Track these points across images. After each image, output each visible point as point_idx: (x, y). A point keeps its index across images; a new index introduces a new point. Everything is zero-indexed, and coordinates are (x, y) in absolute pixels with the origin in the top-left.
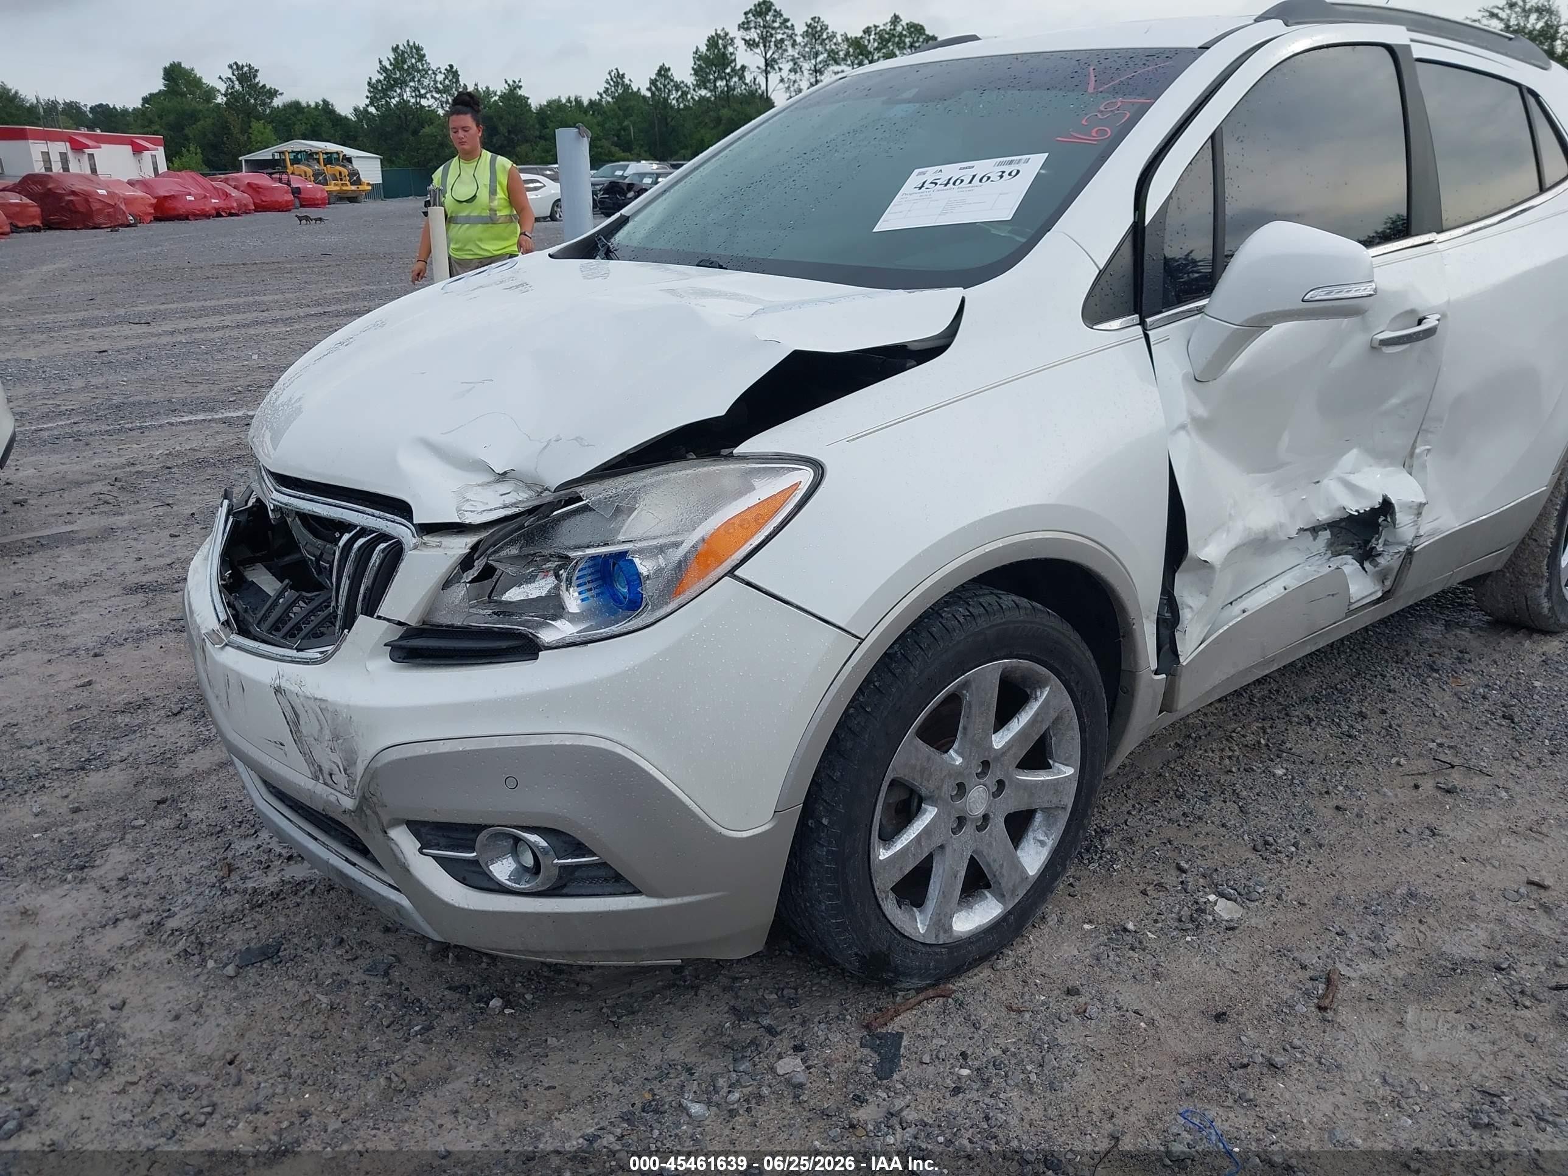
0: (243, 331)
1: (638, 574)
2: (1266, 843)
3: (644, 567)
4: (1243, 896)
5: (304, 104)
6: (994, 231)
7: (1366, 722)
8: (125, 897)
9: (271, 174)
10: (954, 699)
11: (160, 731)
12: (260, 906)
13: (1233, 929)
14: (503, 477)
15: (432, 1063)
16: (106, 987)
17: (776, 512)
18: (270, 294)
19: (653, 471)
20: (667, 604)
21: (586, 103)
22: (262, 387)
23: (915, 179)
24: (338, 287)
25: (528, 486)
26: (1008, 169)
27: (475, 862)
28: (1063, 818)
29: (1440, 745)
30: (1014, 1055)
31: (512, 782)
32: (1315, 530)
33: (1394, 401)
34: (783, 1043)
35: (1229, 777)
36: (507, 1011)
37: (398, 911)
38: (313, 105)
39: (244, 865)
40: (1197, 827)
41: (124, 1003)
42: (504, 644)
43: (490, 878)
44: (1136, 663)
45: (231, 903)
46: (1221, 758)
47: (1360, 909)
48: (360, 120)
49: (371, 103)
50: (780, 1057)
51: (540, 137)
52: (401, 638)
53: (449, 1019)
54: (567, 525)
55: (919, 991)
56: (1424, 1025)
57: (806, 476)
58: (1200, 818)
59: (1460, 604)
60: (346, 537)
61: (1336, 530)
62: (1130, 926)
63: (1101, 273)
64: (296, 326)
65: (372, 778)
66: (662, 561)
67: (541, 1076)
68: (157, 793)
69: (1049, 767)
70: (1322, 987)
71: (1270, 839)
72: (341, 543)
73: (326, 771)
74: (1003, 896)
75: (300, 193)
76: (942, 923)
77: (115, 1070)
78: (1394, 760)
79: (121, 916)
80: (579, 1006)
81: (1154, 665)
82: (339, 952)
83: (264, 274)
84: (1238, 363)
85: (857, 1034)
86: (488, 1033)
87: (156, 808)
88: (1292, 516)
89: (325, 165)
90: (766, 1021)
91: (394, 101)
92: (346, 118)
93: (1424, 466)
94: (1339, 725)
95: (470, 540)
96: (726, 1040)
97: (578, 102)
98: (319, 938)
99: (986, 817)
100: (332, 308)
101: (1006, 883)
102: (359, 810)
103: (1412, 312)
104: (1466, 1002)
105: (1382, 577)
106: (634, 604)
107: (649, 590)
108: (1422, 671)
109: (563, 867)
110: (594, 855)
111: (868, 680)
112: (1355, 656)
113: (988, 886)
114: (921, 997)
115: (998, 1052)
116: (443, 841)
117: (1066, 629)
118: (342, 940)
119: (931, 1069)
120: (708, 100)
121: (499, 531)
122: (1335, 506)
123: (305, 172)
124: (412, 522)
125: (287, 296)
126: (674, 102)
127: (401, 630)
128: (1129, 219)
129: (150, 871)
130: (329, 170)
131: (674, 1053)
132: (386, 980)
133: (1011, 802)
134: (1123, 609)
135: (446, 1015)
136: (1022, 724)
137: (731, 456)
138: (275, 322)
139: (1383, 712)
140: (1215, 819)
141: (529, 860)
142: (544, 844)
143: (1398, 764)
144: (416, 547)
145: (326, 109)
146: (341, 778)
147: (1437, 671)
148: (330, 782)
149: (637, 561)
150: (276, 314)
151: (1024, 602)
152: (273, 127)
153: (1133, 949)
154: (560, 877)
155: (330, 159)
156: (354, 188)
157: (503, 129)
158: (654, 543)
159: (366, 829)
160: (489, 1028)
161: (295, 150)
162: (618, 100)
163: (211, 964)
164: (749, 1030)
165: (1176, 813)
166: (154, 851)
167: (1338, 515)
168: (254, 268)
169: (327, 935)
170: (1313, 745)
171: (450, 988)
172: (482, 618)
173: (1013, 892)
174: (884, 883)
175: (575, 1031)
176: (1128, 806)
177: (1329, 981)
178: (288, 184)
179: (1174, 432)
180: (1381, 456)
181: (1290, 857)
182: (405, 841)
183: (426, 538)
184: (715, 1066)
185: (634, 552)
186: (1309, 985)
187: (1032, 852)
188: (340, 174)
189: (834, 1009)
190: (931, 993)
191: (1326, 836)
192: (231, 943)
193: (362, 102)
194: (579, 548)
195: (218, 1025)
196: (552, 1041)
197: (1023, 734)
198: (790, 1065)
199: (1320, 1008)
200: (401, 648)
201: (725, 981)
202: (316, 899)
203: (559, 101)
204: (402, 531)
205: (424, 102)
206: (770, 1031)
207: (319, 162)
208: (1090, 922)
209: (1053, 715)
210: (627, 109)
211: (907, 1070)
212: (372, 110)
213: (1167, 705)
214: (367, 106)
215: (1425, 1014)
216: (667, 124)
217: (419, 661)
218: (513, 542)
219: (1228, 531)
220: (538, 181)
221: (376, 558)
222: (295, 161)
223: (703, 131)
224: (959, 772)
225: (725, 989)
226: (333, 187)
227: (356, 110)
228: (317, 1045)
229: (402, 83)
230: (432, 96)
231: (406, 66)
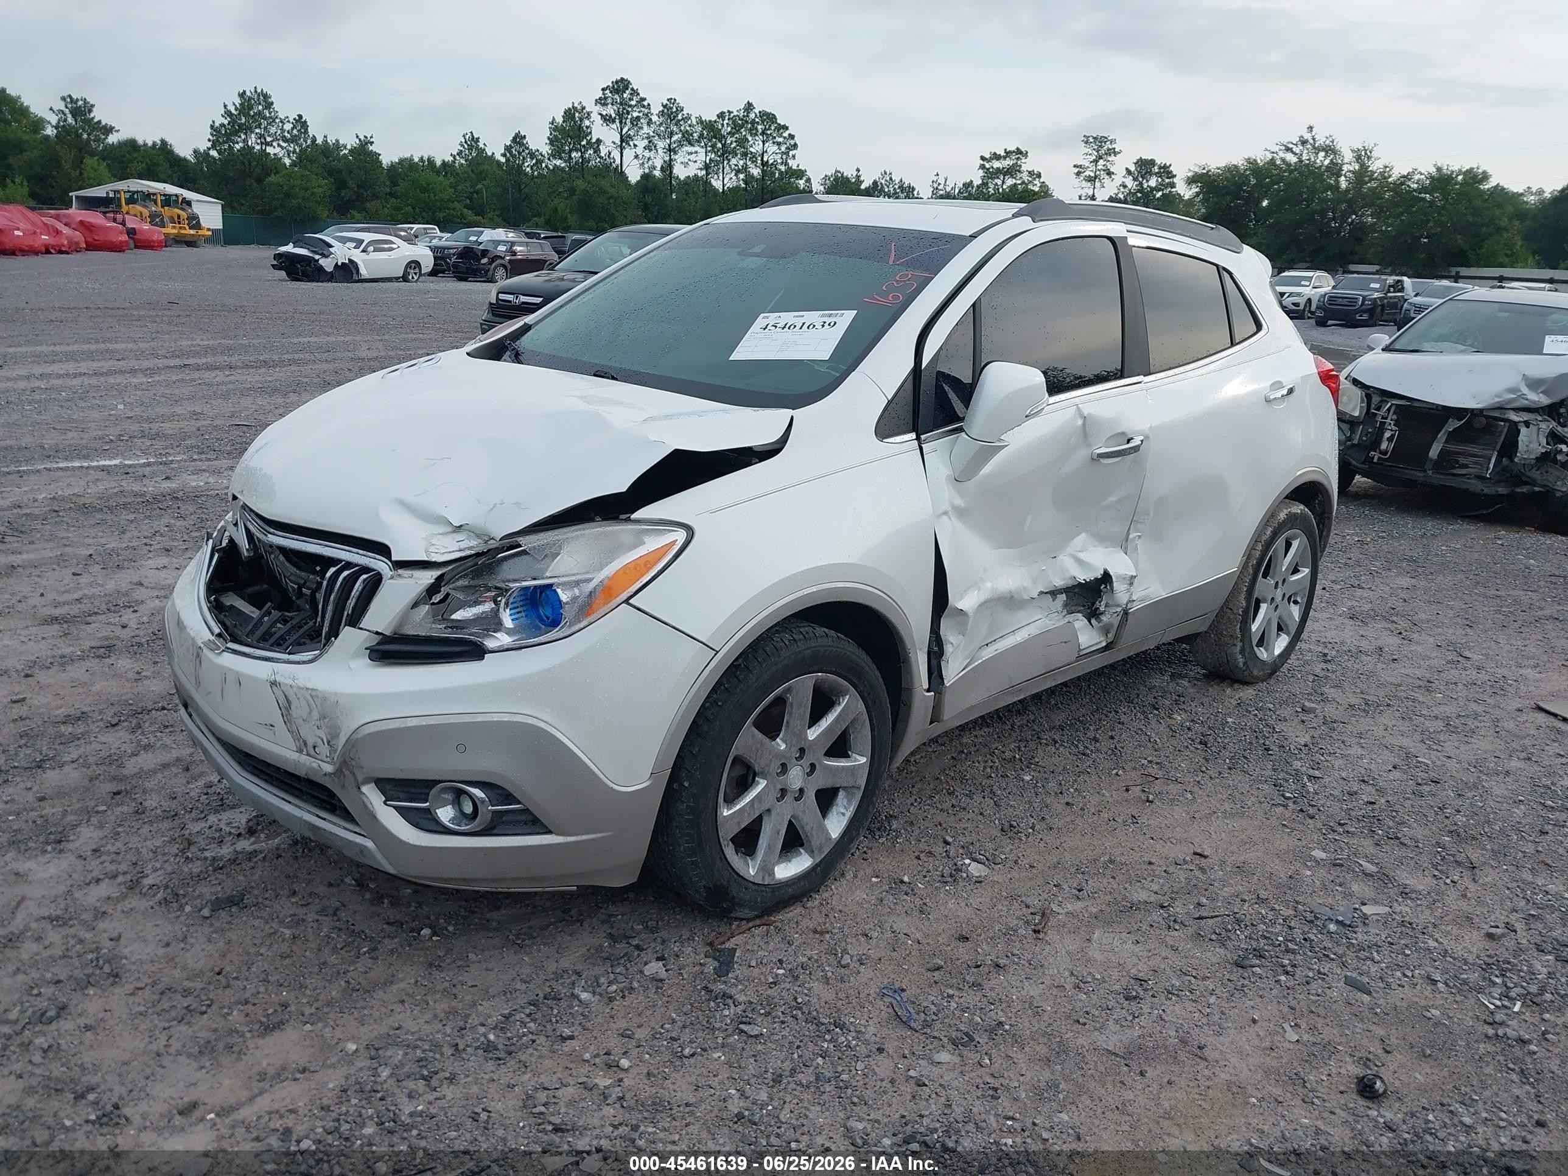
0: (102, 379)
1: (560, 601)
2: (1011, 826)
3: (564, 596)
4: (990, 861)
5: (140, 142)
6: (817, 367)
7: (1098, 745)
8: (102, 863)
9: (104, 213)
10: (780, 701)
11: (102, 738)
12: (221, 868)
13: (980, 882)
14: (459, 528)
15: (379, 971)
16: (101, 925)
17: (660, 559)
18: (122, 342)
19: (573, 528)
20: (580, 622)
21: (438, 163)
22: (135, 437)
23: (760, 322)
24: (192, 339)
25: (478, 536)
26: (828, 320)
27: (427, 811)
28: (859, 795)
29: (1150, 762)
30: (816, 961)
31: (461, 748)
32: (1054, 593)
33: (1112, 499)
34: (648, 955)
35: (988, 781)
36: (434, 938)
37: (362, 852)
38: (150, 143)
39: (201, 841)
40: (961, 815)
41: (120, 937)
42: (457, 649)
43: (436, 821)
44: (912, 683)
45: (196, 867)
46: (985, 768)
47: (1073, 870)
48: (199, 163)
49: (214, 147)
50: (646, 964)
51: (391, 195)
52: (378, 644)
53: (389, 944)
54: (506, 565)
55: (748, 920)
56: (1104, 941)
57: (680, 536)
58: (964, 809)
59: (1185, 661)
60: (332, 570)
61: (1071, 594)
62: (906, 879)
63: (890, 402)
64: (157, 378)
65: (353, 746)
66: (577, 591)
67: (465, 979)
68: (112, 787)
69: (848, 756)
70: (1038, 918)
71: (1015, 824)
72: (328, 575)
73: (310, 744)
74: (813, 852)
75: (135, 234)
76: (767, 869)
77: (124, 980)
78: (1114, 772)
79: (102, 877)
80: (491, 935)
81: (926, 686)
82: (293, 900)
83: (110, 320)
84: (986, 470)
85: (703, 949)
86: (422, 953)
87: (112, 798)
88: (1034, 582)
89: (162, 207)
90: (635, 942)
91: (237, 147)
92: (185, 160)
93: (1136, 549)
94: (1077, 746)
95: (434, 574)
96: (604, 955)
97: (431, 161)
98: (275, 891)
99: (801, 790)
100: (191, 361)
101: (815, 842)
102: (339, 772)
103: (1123, 434)
104: (1136, 927)
105: (1105, 630)
106: (555, 623)
107: (568, 613)
108: (1148, 709)
109: (494, 812)
110: (519, 803)
111: (719, 683)
112: (1097, 697)
113: (802, 845)
114: (750, 924)
115: (805, 959)
116: (402, 796)
117: (863, 655)
118: (294, 893)
119: (756, 970)
120: (563, 169)
121: (458, 567)
122: (1068, 576)
123: (141, 214)
124: (390, 559)
125: (141, 345)
126: (528, 169)
127: (378, 638)
128: (911, 364)
129: (119, 844)
130: (167, 212)
131: (565, 963)
132: (336, 918)
133: (821, 780)
134: (902, 640)
135: (386, 941)
136: (829, 722)
137: (628, 520)
138: (133, 371)
139: (1112, 738)
140: (975, 810)
141: (468, 808)
142: (483, 795)
143: (1117, 774)
144: (392, 578)
145: (164, 149)
146: (324, 750)
147: (1157, 709)
148: (313, 753)
149: (559, 591)
150: (133, 363)
151: (832, 633)
152: (108, 165)
153: (907, 894)
154: (492, 820)
155: (168, 201)
156: (192, 232)
157: (351, 183)
158: (573, 578)
159: (343, 786)
160: (422, 949)
161: (131, 189)
162: (470, 162)
163: (188, 909)
164: (621, 947)
165: (947, 805)
166: (120, 829)
167: (1070, 583)
168: (98, 313)
169: (282, 888)
170: (1056, 760)
171: (388, 923)
172: (438, 630)
173: (820, 849)
174: (727, 832)
175: (489, 950)
176: (912, 800)
177: (1043, 915)
178: (123, 223)
179: (939, 516)
180: (1103, 539)
181: (1027, 836)
182: (373, 796)
183: (400, 571)
184: (597, 970)
185: (559, 584)
186: (1030, 917)
187: (835, 821)
188: (179, 217)
189: (686, 934)
190: (758, 922)
191: (1057, 823)
192: (200, 896)
193: (204, 145)
194: (515, 581)
195: (203, 950)
196: (472, 956)
197: (829, 729)
198: (655, 968)
199: (1035, 931)
200: (377, 651)
201: (604, 917)
202: (267, 864)
203: (411, 159)
204: (380, 565)
205: (269, 150)
206: (638, 947)
207: (155, 202)
208: (877, 877)
209: (852, 717)
210: (481, 173)
211: (738, 971)
212: (214, 153)
213: (935, 718)
214: (209, 149)
215: (1106, 934)
216: (520, 190)
217: (392, 661)
218: (465, 576)
219: (979, 589)
220: (393, 243)
221: (358, 585)
222: (131, 201)
223: (556, 201)
224: (782, 755)
225: (603, 922)
226: (170, 230)
227: (195, 151)
228: (287, 961)
229: (247, 129)
230: (279, 145)
231: (252, 113)
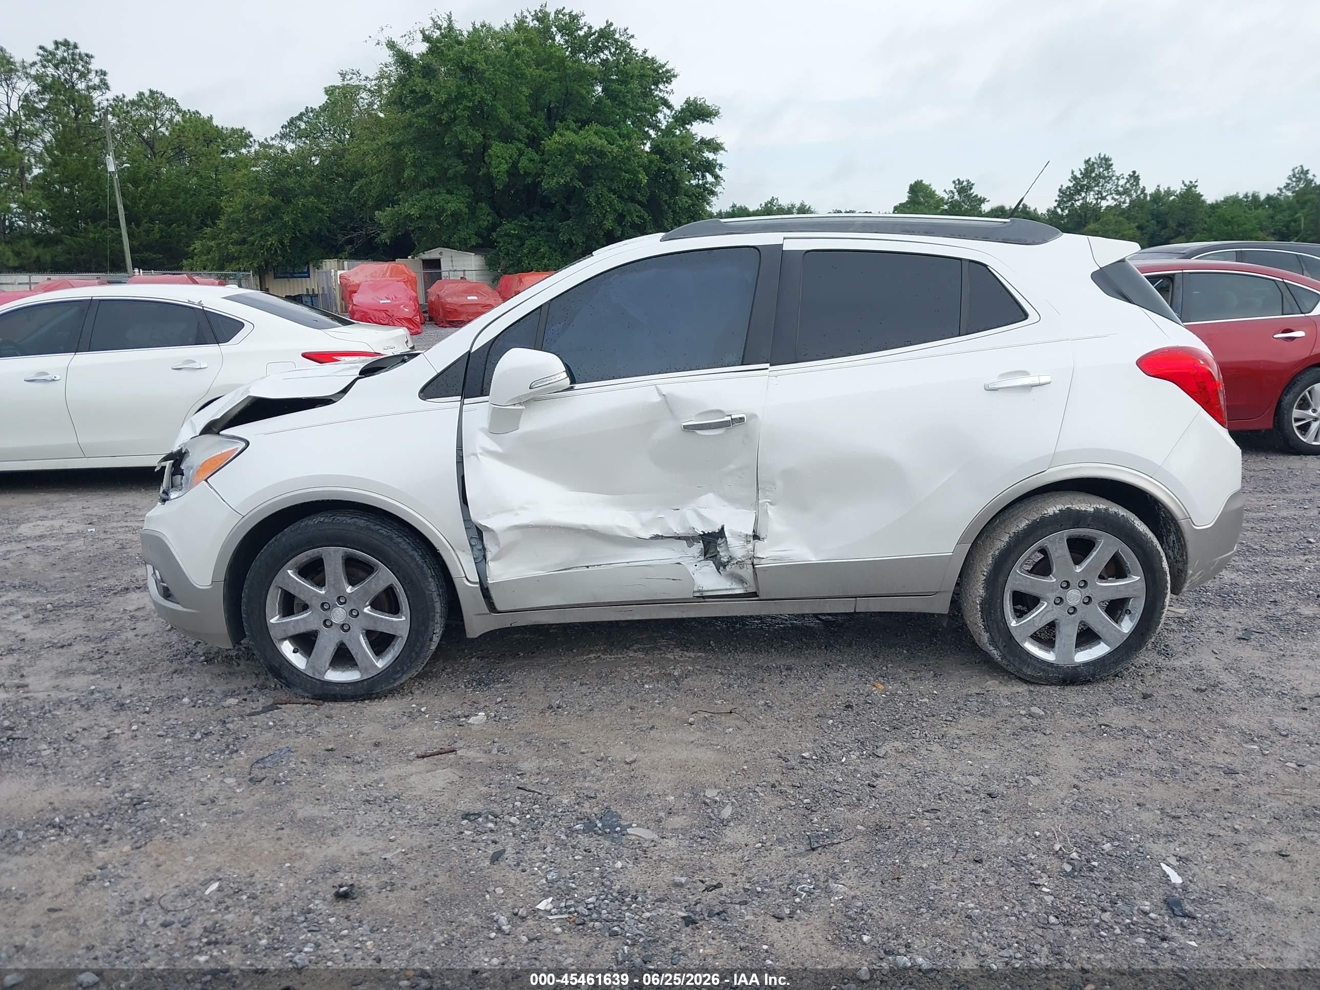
5: (1007, 206)
13: (461, 726)
17: (227, 458)
28: (403, 643)
30: (295, 726)
47: (527, 739)
49: (1059, 206)
57: (241, 446)
69: (396, 614)
74: (360, 670)
78: (720, 701)
81: (474, 579)
91: (1078, 203)
93: (766, 512)
99: (346, 625)
101: (360, 663)
105: (739, 580)
113: (356, 664)
122: (688, 526)
136: (363, 584)
143: (718, 703)
153: (409, 717)
162: (1295, 193)
173: (366, 670)
179: (468, 456)
180: (733, 501)
181: (555, 715)
190: (313, 702)
193: (1052, 205)
199: (419, 756)
205: (1103, 203)
209: (384, 584)
210: (1305, 200)
212: (1059, 210)
214: (1055, 208)
224: (323, 596)
227: (1045, 209)
229: (1089, 189)
230: (1113, 198)
231: (1093, 175)
